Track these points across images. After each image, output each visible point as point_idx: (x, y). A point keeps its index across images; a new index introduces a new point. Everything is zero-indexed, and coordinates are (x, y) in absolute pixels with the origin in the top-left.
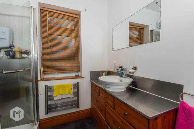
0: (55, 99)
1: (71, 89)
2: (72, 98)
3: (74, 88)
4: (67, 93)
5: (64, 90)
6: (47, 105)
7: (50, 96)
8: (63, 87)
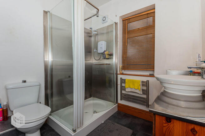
0: (127, 90)
1: (140, 86)
2: (141, 94)
3: (143, 85)
4: (136, 88)
5: (134, 85)
6: (121, 93)
7: (123, 87)
8: (133, 82)
